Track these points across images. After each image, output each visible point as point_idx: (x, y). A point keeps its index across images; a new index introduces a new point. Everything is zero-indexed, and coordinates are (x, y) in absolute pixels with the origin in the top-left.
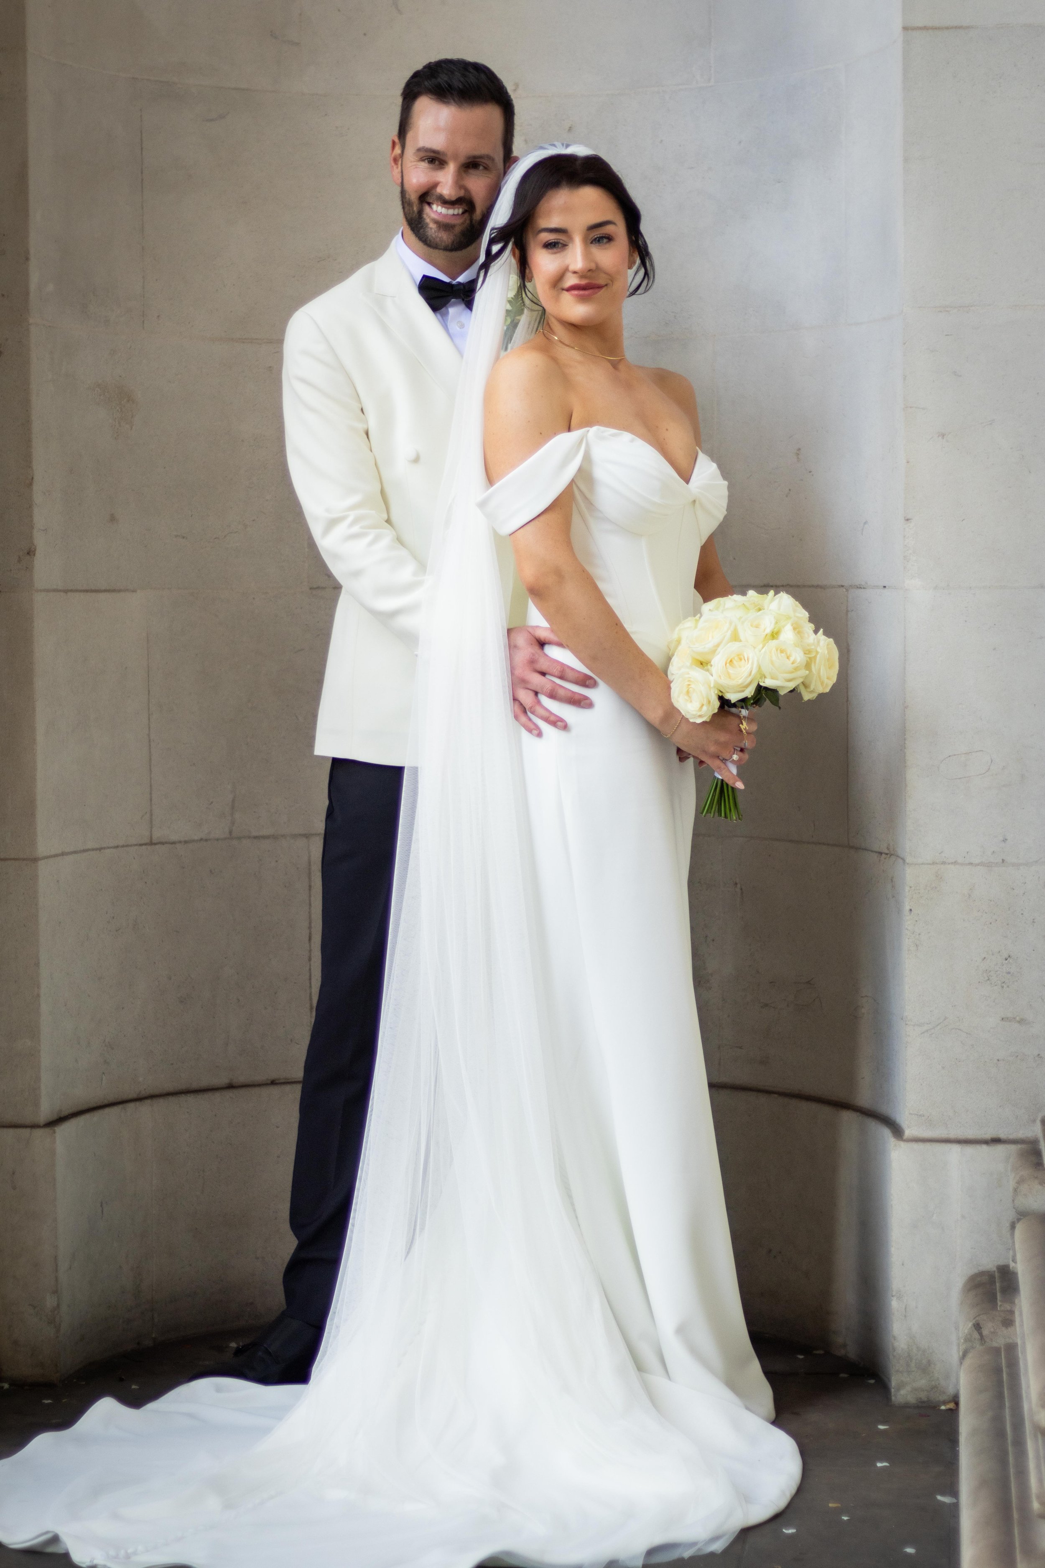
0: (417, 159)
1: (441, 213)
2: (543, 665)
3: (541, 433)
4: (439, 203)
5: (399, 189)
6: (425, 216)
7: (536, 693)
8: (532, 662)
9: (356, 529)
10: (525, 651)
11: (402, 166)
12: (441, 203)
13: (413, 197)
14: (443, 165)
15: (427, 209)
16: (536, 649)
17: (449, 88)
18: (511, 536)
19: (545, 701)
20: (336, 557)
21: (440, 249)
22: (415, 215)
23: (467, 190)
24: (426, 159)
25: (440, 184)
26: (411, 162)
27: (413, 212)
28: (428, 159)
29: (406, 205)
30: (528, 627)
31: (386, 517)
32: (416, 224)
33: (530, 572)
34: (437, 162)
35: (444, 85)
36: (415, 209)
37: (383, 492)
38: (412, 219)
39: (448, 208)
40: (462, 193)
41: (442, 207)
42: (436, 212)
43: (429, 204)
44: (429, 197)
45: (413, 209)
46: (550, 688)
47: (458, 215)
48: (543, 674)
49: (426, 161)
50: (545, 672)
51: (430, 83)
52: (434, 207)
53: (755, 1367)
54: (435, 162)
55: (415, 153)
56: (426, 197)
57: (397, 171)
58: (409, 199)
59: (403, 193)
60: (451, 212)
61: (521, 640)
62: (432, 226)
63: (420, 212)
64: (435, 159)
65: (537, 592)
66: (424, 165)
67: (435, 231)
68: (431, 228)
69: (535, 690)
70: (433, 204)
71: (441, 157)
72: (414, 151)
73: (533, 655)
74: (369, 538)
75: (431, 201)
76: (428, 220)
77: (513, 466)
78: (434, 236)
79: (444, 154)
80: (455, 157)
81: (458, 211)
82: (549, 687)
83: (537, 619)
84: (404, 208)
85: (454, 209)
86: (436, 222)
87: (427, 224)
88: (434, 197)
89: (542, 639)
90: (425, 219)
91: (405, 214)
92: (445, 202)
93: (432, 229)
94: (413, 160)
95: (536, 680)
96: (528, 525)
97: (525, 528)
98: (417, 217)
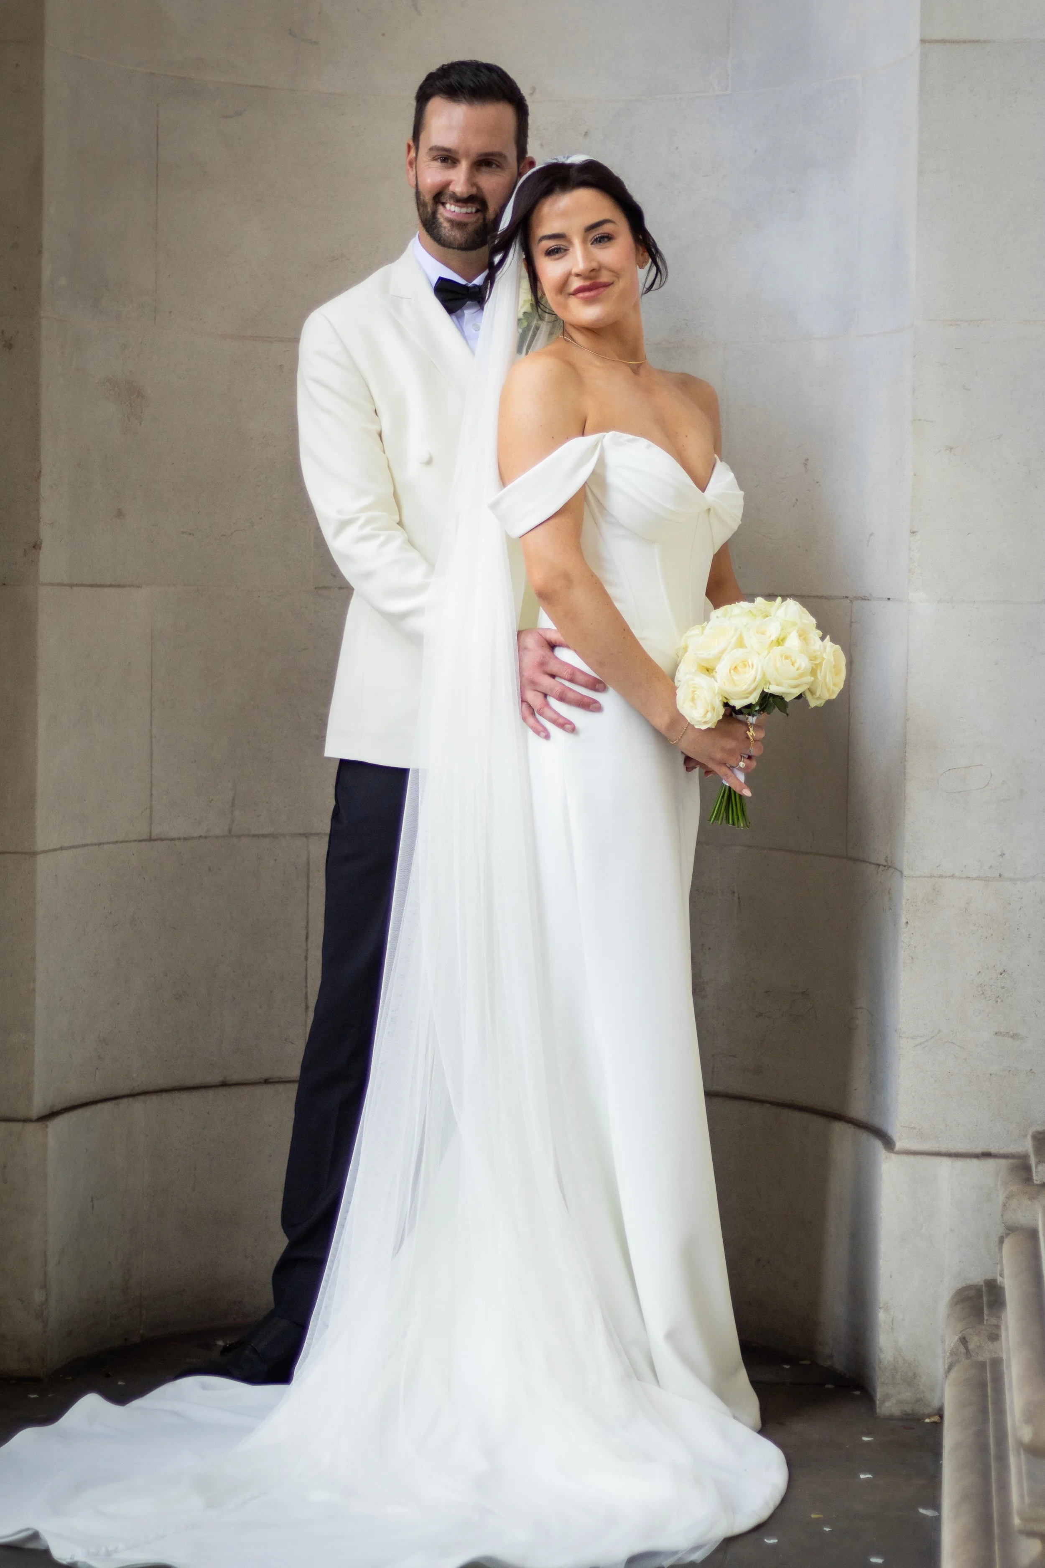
0: (429, 158)
1: (454, 211)
2: (553, 667)
3: (553, 438)
4: (452, 202)
5: (413, 191)
6: (439, 216)
7: (545, 695)
8: (542, 664)
9: (367, 531)
10: (535, 652)
11: (416, 167)
12: (454, 201)
13: (428, 198)
14: (456, 163)
15: (441, 208)
16: (547, 651)
17: (460, 87)
18: (521, 539)
19: (553, 702)
20: (348, 558)
21: (454, 248)
22: (429, 216)
23: (479, 188)
24: (439, 158)
25: (453, 183)
26: (424, 162)
27: (428, 212)
28: (441, 158)
29: (420, 207)
30: (539, 629)
31: (397, 518)
32: (430, 225)
33: (539, 577)
34: (450, 161)
35: (455, 84)
36: (429, 209)
37: (395, 494)
38: (426, 220)
39: (461, 207)
40: (474, 191)
41: (456, 206)
42: (450, 210)
43: (443, 204)
44: (442, 197)
45: (427, 210)
46: (560, 691)
47: (471, 213)
48: (553, 676)
49: (439, 160)
50: (554, 674)
51: (441, 82)
52: (448, 206)
53: (743, 1376)
54: (448, 161)
55: (428, 152)
56: (439, 196)
57: (412, 173)
58: (424, 200)
59: (418, 194)
60: (464, 210)
61: (530, 642)
62: (446, 224)
63: (434, 213)
64: (448, 158)
65: (545, 596)
66: (438, 164)
67: (448, 230)
68: (445, 227)
69: (544, 691)
70: (446, 203)
71: (453, 155)
72: (426, 151)
73: (544, 657)
74: (381, 539)
75: (444, 201)
76: (441, 220)
77: (525, 469)
78: (448, 235)
79: (456, 152)
80: (467, 155)
81: (471, 209)
82: (558, 689)
83: (546, 622)
84: (419, 209)
85: (467, 207)
86: (450, 221)
87: (441, 224)
88: (447, 196)
89: (553, 641)
90: (439, 219)
91: (420, 215)
92: (460, 201)
93: (446, 229)
94: (426, 159)
95: (546, 682)
96: (537, 529)
97: (534, 531)
98: (431, 218)
